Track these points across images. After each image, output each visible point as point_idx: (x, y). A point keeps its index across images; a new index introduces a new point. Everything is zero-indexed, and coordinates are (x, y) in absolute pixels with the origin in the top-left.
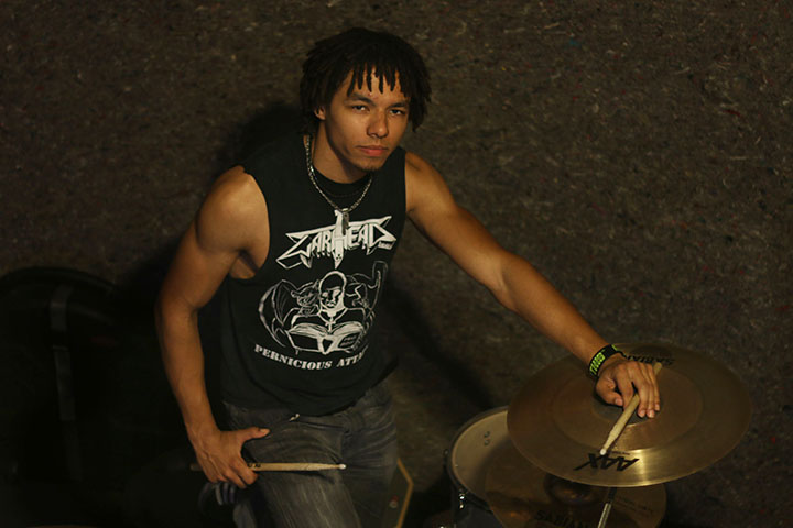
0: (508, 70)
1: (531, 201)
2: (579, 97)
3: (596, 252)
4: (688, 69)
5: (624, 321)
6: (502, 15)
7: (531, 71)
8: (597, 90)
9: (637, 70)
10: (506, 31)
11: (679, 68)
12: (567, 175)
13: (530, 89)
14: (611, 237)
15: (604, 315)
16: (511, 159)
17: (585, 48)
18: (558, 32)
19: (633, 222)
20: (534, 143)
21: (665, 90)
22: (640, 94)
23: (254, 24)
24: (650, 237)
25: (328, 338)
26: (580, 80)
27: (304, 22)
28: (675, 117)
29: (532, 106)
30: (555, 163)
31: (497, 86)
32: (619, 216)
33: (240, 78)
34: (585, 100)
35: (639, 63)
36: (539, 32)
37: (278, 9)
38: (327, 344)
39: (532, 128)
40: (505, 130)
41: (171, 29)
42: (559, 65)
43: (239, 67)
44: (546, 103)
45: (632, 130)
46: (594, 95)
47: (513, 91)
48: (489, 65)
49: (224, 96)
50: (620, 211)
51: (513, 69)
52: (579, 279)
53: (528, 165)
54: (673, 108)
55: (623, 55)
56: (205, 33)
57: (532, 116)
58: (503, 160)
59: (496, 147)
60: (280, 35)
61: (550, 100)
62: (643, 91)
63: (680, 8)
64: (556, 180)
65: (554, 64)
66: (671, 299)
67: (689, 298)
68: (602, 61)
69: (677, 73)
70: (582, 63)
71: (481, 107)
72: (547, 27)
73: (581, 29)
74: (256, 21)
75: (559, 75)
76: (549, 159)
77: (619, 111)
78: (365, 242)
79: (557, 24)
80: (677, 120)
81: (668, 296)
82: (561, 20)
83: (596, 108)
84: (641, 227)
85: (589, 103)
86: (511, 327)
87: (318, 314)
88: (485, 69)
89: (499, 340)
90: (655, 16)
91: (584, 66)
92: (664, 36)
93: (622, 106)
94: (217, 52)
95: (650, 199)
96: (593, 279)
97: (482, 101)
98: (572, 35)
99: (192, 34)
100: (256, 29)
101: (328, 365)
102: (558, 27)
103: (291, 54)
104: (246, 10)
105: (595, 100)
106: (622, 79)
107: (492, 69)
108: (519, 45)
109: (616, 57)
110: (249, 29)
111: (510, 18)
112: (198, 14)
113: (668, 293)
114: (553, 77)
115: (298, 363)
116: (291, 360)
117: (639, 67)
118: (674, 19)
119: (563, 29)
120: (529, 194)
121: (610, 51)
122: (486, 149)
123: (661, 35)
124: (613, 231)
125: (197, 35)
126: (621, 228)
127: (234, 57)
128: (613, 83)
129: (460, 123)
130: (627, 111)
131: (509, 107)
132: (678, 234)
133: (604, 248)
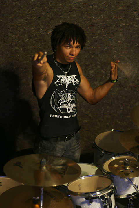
0: (93, 48)
1: (97, 83)
2: (110, 54)
3: (113, 95)
4: (138, 45)
5: (119, 113)
6: (93, 33)
7: (99, 48)
8: (115, 52)
9: (125, 46)
10: (93, 38)
11: (136, 45)
12: (106, 75)
13: (98, 53)
14: (117, 90)
15: (114, 112)
16: (93, 72)
17: (113, 41)
18: (107, 37)
19: (122, 86)
20: (99, 67)
21: (132, 50)
22: (126, 52)
23: (28, 40)
24: (126, 90)
25: (69, 108)
26: (111, 49)
27: (41, 38)
28: (134, 57)
29: (99, 57)
30: (104, 72)
31: (90, 52)
32: (119, 85)
33: (23, 55)
34: (112, 55)
35: (126, 44)
36: (102, 37)
37: (34, 35)
38: (69, 110)
39: (99, 63)
40: (92, 64)
41: (5, 42)
42: (106, 45)
43: (23, 52)
44: (102, 56)
45: (123, 62)
46: (115, 53)
47: (94, 53)
48: (88, 47)
49: (18, 60)
50: (119, 83)
51: (95, 47)
52: (108, 103)
53: (97, 73)
54: (134, 55)
55: (122, 42)
56: (14, 42)
57: (99, 60)
58: (91, 72)
59: (89, 69)
60: (34, 42)
61: (104, 55)
62: (126, 51)
63: (137, 29)
64: (104, 76)
65: (105, 46)
66: (131, 106)
67: (135, 105)
68: (117, 44)
69: (135, 46)
70: (112, 45)
71: (86, 58)
72: (104, 36)
73: (112, 36)
74: (28, 39)
75: (106, 48)
76: (102, 71)
77: (120, 57)
78: (72, 82)
79: (106, 35)
80: (134, 58)
81: (130, 105)
82: (107, 34)
83: (115, 56)
84: (124, 87)
85: (113, 55)
86: (90, 117)
87: (66, 101)
88: (88, 48)
89: (87, 121)
90: (130, 31)
91: (112, 46)
92: (133, 36)
93: (121, 56)
94: (17, 48)
95: (127, 79)
96: (112, 102)
97: (86, 56)
98: (110, 38)
99: (11, 43)
100: (28, 41)
101: (70, 116)
102: (106, 36)
103: (37, 47)
104: (26, 35)
105: (114, 54)
106: (121, 48)
107: (89, 48)
108: (97, 41)
109: (120, 43)
110: (26, 41)
111: (95, 34)
112: (12, 38)
113: (130, 104)
114: (104, 49)
115: (63, 117)
116: (61, 116)
117: (126, 45)
118: (135, 32)
119: (108, 36)
120: (97, 81)
121: (119, 41)
122: (87, 69)
123: (132, 36)
124: (117, 89)
125: (12, 43)
126: (119, 88)
127: (21, 49)
128: (119, 50)
129: (80, 63)
130: (122, 57)
131: (93, 57)
132: (133, 88)
133: (115, 94)
